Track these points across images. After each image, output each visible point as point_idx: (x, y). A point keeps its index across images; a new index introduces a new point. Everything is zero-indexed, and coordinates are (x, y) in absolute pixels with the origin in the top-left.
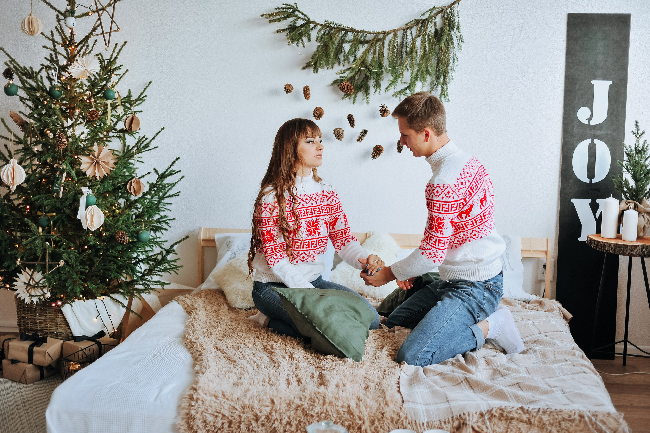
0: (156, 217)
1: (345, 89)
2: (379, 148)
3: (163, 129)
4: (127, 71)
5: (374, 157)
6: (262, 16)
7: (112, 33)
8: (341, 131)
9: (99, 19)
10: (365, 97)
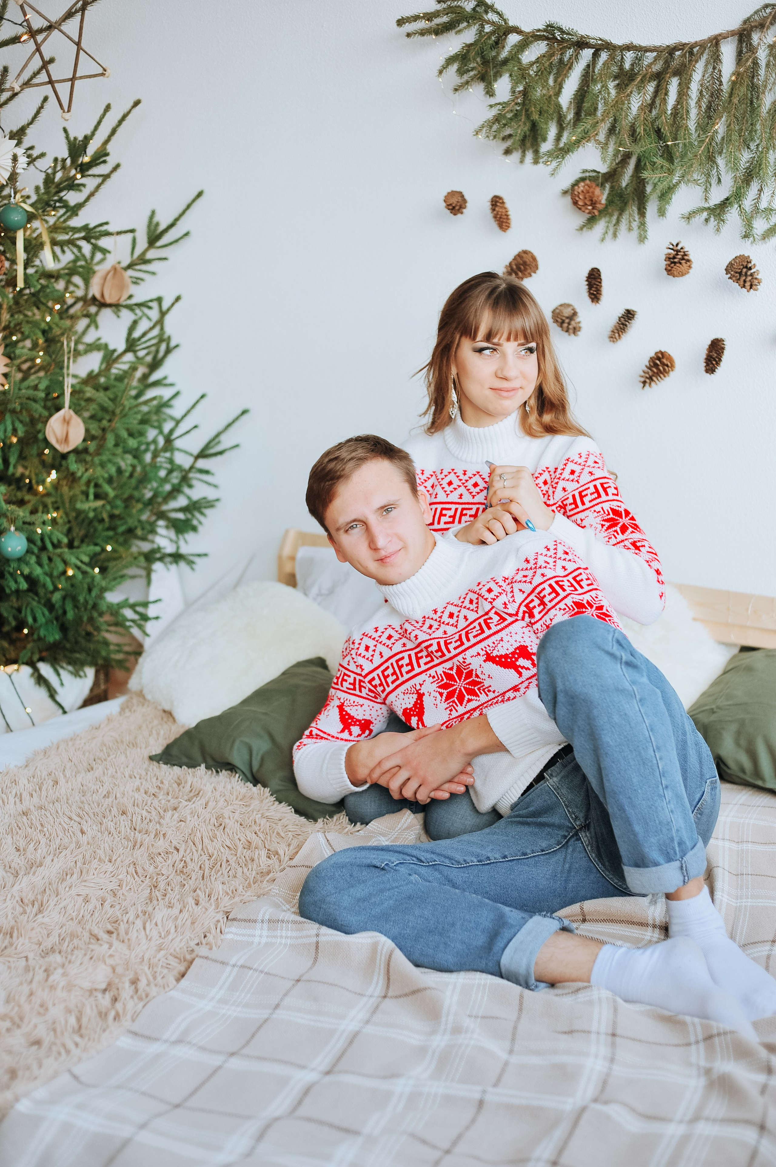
0: (181, 501)
1: (581, 203)
2: (659, 359)
3: (178, 299)
4: (118, 166)
5: (644, 383)
6: (400, 22)
7: (77, 82)
8: (567, 312)
9: (38, 50)
10: (635, 225)
